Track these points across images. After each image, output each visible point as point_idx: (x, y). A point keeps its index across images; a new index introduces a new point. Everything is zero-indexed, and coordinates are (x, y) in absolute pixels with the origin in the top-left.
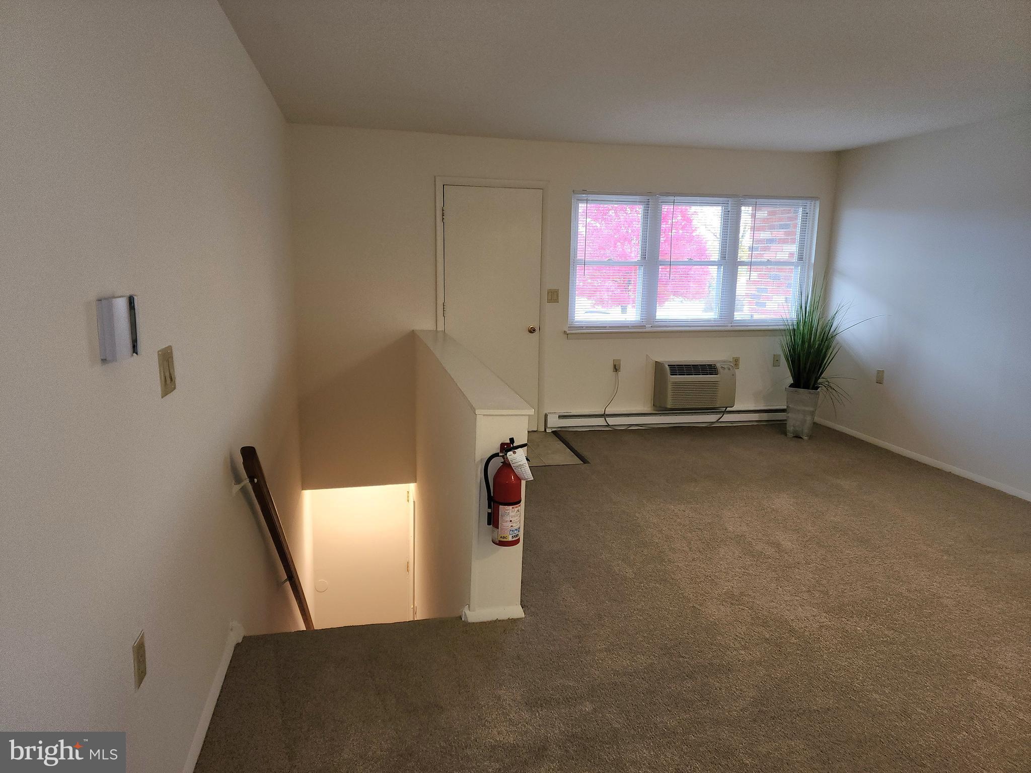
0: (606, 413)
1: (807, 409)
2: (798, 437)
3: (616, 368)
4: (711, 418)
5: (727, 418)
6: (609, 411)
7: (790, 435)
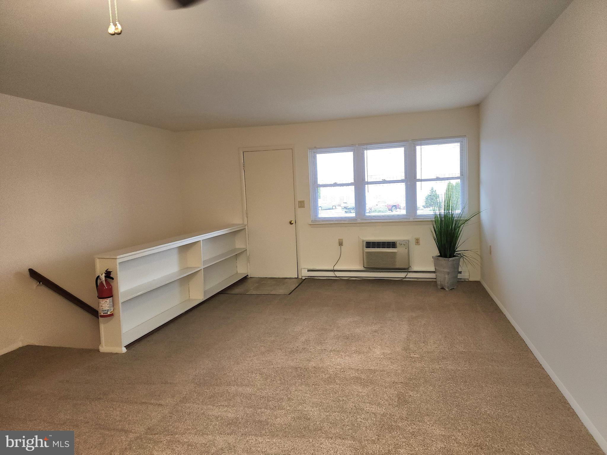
0: (335, 269)
1: (445, 270)
2: (443, 288)
3: (341, 244)
4: (402, 275)
5: (411, 275)
6: (336, 268)
7: (439, 287)
